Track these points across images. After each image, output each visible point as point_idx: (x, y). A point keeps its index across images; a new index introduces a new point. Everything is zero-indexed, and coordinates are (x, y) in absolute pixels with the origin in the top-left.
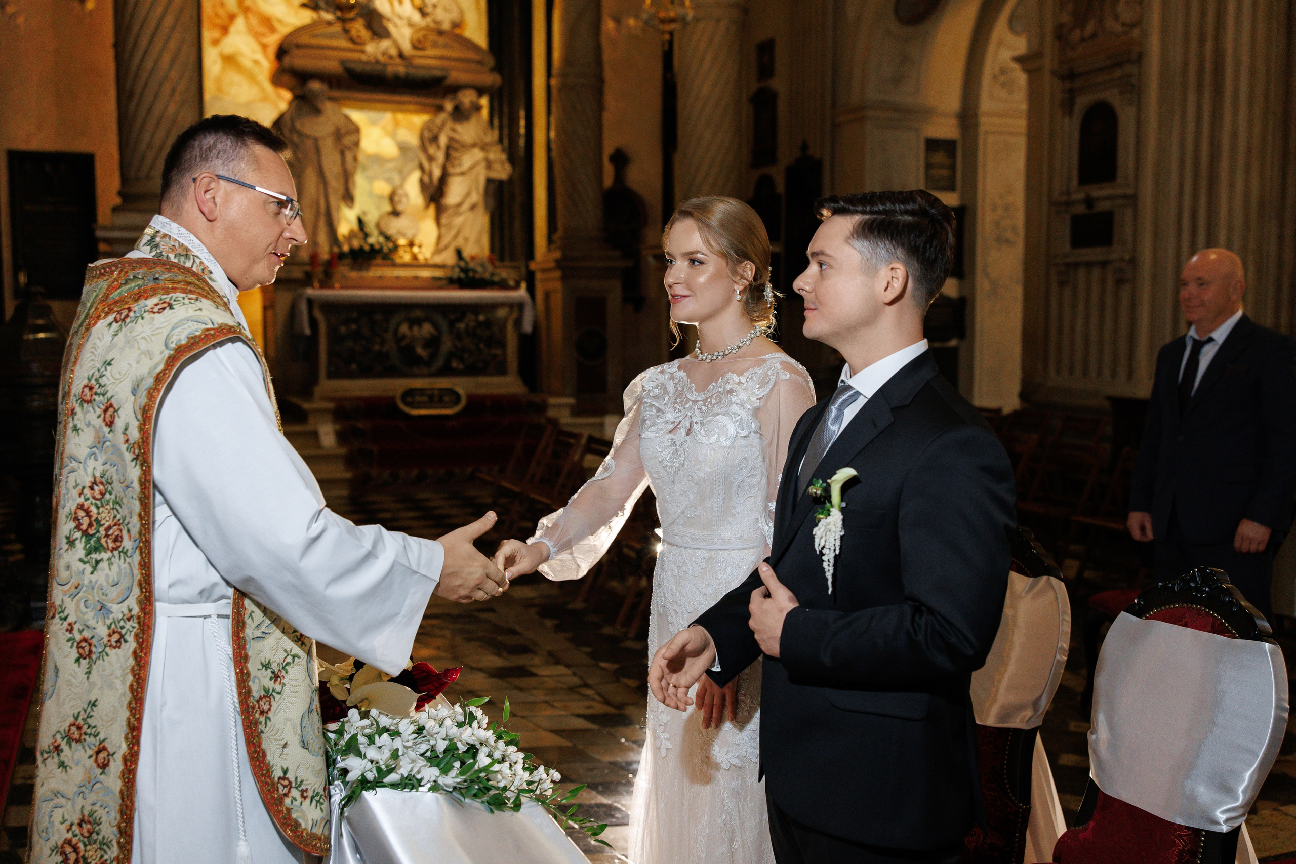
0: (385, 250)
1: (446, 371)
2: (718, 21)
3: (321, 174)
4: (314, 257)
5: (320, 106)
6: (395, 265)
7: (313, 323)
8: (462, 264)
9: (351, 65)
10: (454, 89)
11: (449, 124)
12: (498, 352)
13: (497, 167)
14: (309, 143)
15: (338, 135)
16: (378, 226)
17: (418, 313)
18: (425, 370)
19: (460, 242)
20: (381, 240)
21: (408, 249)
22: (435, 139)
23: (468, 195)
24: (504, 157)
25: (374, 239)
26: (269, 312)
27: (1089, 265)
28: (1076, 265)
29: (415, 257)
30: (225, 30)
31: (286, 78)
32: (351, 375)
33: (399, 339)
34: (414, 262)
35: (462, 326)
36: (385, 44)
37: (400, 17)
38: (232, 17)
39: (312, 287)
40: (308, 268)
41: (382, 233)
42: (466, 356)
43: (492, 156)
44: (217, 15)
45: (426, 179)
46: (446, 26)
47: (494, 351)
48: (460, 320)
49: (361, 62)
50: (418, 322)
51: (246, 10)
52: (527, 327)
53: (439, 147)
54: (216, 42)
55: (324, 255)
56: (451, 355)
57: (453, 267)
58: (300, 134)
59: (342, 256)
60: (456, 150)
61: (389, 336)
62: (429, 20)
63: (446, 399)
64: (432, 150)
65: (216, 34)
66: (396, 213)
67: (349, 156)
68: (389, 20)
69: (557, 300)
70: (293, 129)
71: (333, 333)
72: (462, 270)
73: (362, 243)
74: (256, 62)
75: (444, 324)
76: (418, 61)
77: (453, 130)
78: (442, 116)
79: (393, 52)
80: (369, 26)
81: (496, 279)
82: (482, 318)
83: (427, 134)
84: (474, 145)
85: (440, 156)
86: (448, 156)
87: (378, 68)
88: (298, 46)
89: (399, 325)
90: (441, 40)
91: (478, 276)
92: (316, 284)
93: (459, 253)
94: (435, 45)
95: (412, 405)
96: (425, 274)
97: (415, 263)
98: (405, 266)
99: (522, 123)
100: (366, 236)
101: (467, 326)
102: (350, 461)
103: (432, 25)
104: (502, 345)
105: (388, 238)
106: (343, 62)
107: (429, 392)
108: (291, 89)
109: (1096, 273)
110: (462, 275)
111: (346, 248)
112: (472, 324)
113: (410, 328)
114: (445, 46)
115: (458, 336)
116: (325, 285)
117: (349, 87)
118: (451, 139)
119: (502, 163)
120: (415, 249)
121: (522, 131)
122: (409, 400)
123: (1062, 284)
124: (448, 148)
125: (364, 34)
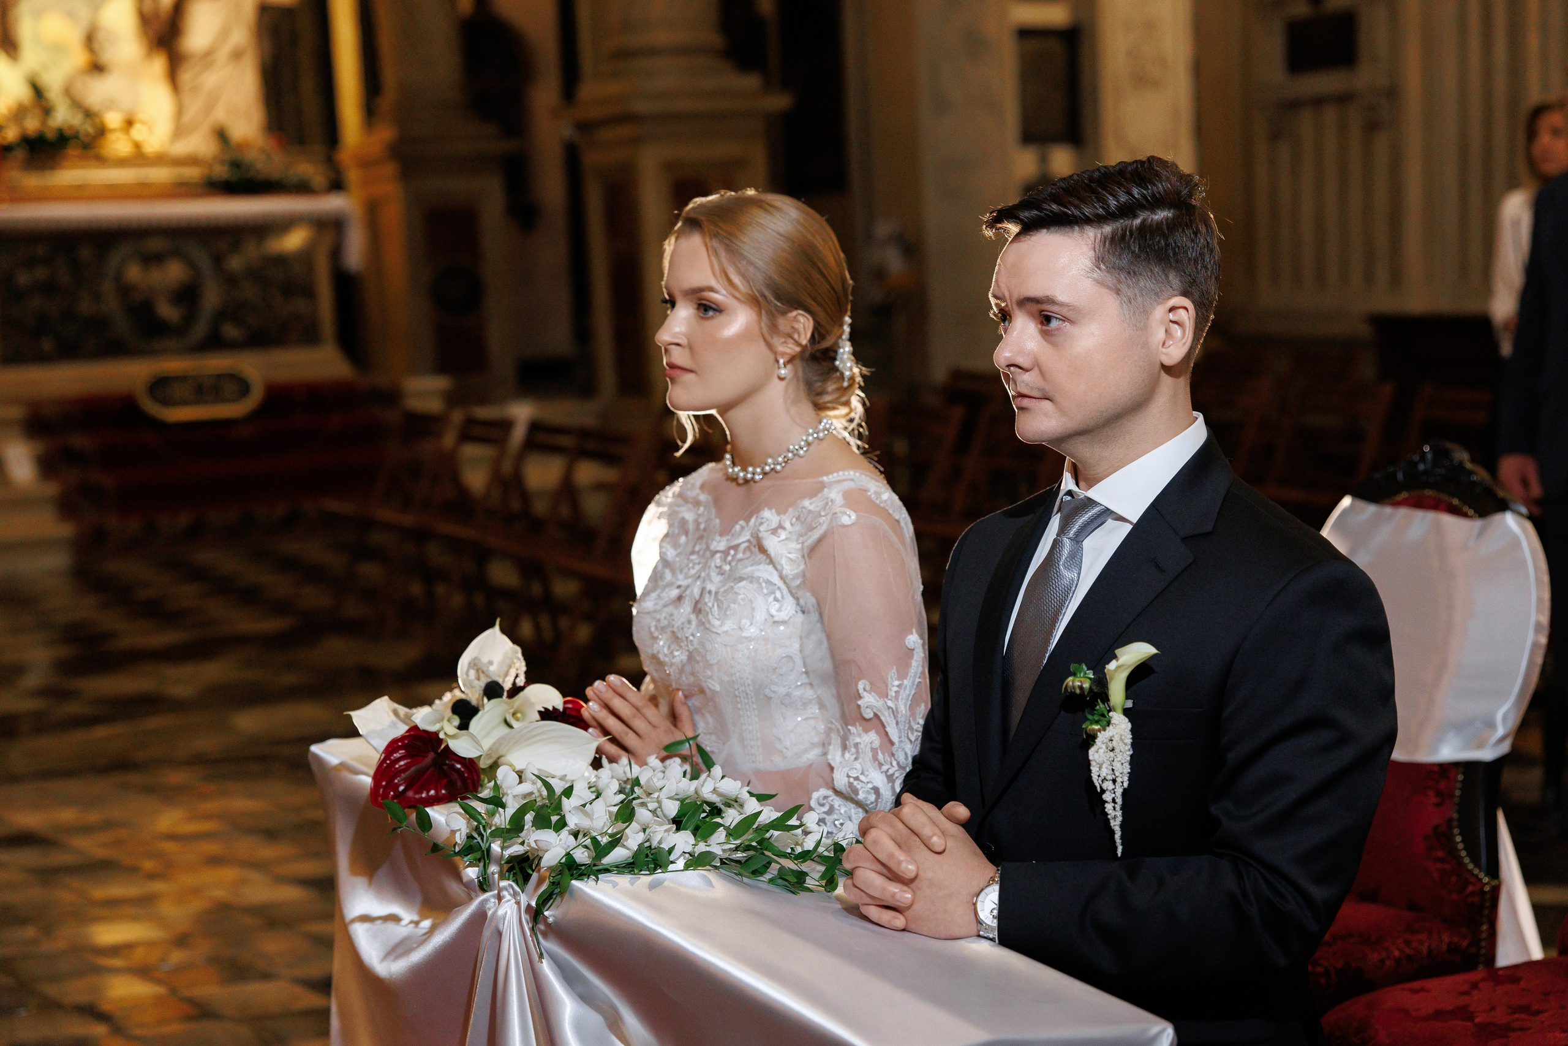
0: (84, 134)
1: (214, 343)
6: (101, 161)
8: (231, 154)
12: (303, 306)
16: (68, 92)
17: (156, 244)
18: (178, 343)
19: (220, 114)
20: (76, 117)
21: (124, 132)
23: (224, 33)
25: (63, 116)
27: (1318, 102)
28: (1294, 105)
29: (137, 146)
32: (44, 359)
33: (125, 290)
34: (137, 157)
35: (236, 262)
41: (76, 104)
42: (247, 315)
47: (295, 305)
48: (232, 253)
50: (158, 259)
52: (352, 261)
56: (222, 315)
63: (226, 388)
66: (97, 68)
69: (394, 216)
72: (230, 164)
73: (42, 124)
75: (203, 260)
81: (290, 177)
89: (123, 265)
91: (259, 173)
95: (167, 402)
96: (161, 175)
97: (139, 157)
98: (122, 162)
100: (47, 111)
101: (245, 261)
102: (67, 507)
104: (309, 292)
105: (89, 114)
107: (195, 380)
109: (1330, 115)
110: (231, 173)
111: (13, 136)
112: (254, 259)
113: (145, 270)
120: (137, 133)
122: (160, 394)
123: (1275, 136)
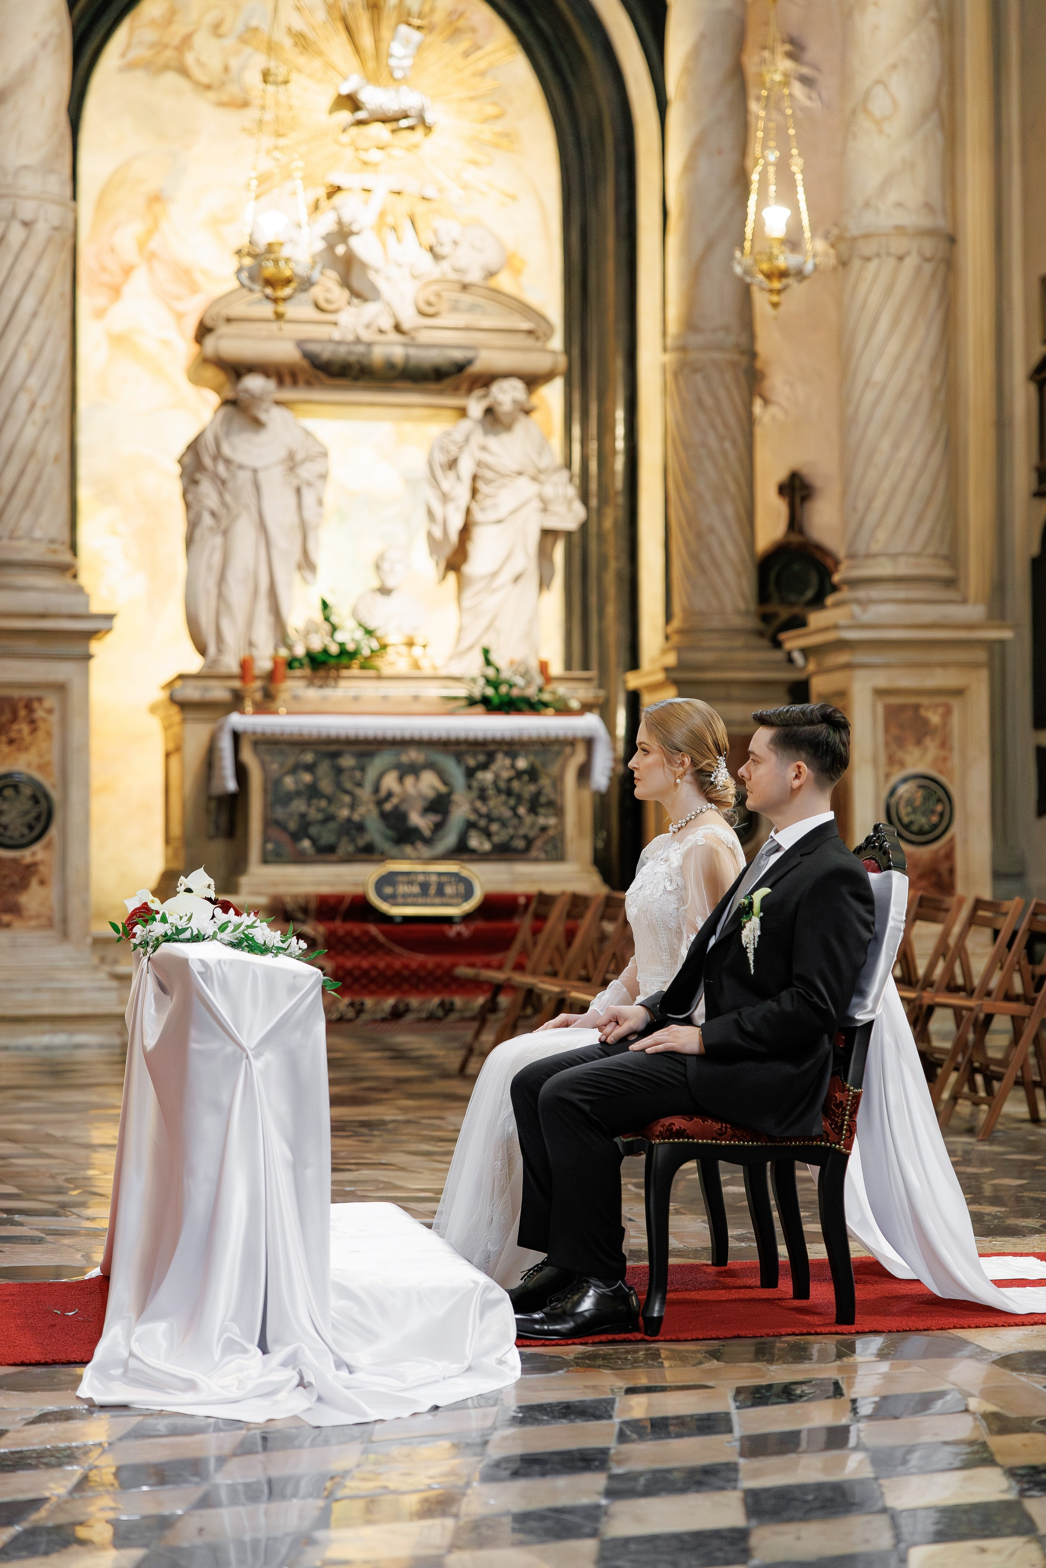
0: (366, 652)
1: (461, 851)
2: (901, 258)
3: (262, 527)
4: (245, 665)
5: (263, 417)
6: (380, 677)
7: (241, 773)
8: (491, 672)
9: (312, 348)
10: (486, 380)
11: (478, 437)
12: (552, 821)
13: (559, 508)
14: (244, 477)
15: (292, 463)
16: (354, 613)
17: (413, 755)
18: (425, 852)
19: (491, 637)
20: (359, 634)
21: (404, 649)
22: (452, 464)
23: (508, 557)
24: (572, 491)
25: (348, 634)
26: (174, 761)
29: (416, 663)
30: (116, 291)
31: (212, 374)
32: (300, 859)
33: (382, 798)
34: (416, 673)
35: (487, 777)
36: (370, 310)
37: (399, 266)
38: (128, 271)
39: (242, 712)
40: (237, 684)
41: (361, 625)
42: (494, 827)
43: (549, 491)
44: (104, 269)
45: (438, 533)
46: (474, 276)
47: (542, 821)
48: (484, 766)
49: (331, 341)
50: (413, 770)
51: (151, 257)
52: (601, 778)
53: (458, 478)
54: (99, 313)
55: (264, 664)
56: (470, 825)
57: (474, 680)
58: (228, 462)
59: (291, 663)
60: (488, 482)
61: (365, 793)
62: (445, 265)
63: (449, 890)
64: (447, 483)
65: (101, 300)
67: (309, 497)
68: (377, 271)
70: (218, 456)
71: (272, 787)
72: (489, 682)
73: (327, 640)
74: (165, 343)
75: (457, 773)
76: (424, 337)
77: (484, 448)
78: (466, 425)
79: (387, 323)
80: (346, 283)
81: (546, 697)
82: (522, 764)
83: (440, 458)
84: (520, 474)
85: (462, 493)
86: (474, 492)
87: (360, 349)
88: (229, 320)
89: (381, 776)
90: (466, 299)
91: (515, 692)
92: (249, 708)
93: (486, 652)
94: (455, 308)
95: (393, 899)
96: (433, 691)
98: (398, 678)
99: (620, 430)
100: (334, 628)
101: (497, 776)
103: (452, 276)
104: (557, 809)
105: (369, 632)
106: (300, 343)
107: (421, 878)
108: (217, 390)
110: (490, 692)
111: (300, 651)
112: (506, 774)
113: (401, 779)
114: (473, 308)
115: (483, 796)
116: (260, 709)
117: (309, 384)
118: (479, 464)
119: (570, 503)
120: (417, 651)
121: (620, 444)
122: (388, 890)
124: (475, 478)
125: (339, 295)
